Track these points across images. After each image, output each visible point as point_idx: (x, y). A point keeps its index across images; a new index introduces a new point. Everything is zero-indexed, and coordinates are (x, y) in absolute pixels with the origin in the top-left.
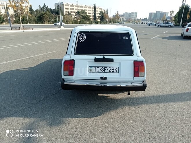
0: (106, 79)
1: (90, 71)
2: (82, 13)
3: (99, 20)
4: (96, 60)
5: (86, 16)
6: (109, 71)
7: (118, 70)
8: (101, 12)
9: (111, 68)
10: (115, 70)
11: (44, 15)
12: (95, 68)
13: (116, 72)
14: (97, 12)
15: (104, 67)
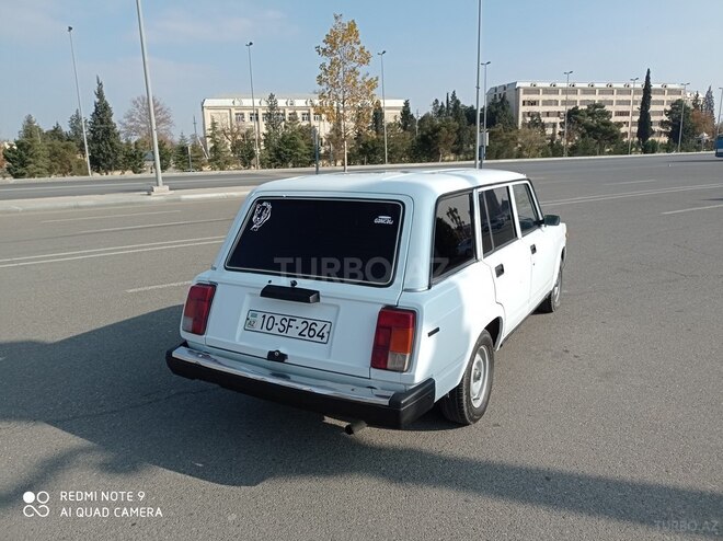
0: (282, 358)
1: (249, 325)
2: (589, 115)
3: (664, 139)
4: (269, 292)
5: (603, 127)
6: (300, 334)
7: (326, 335)
8: (677, 106)
9: (310, 322)
10: (318, 330)
11: (439, 130)
12: (264, 316)
13: (319, 339)
14: (653, 108)
15: (288, 318)
